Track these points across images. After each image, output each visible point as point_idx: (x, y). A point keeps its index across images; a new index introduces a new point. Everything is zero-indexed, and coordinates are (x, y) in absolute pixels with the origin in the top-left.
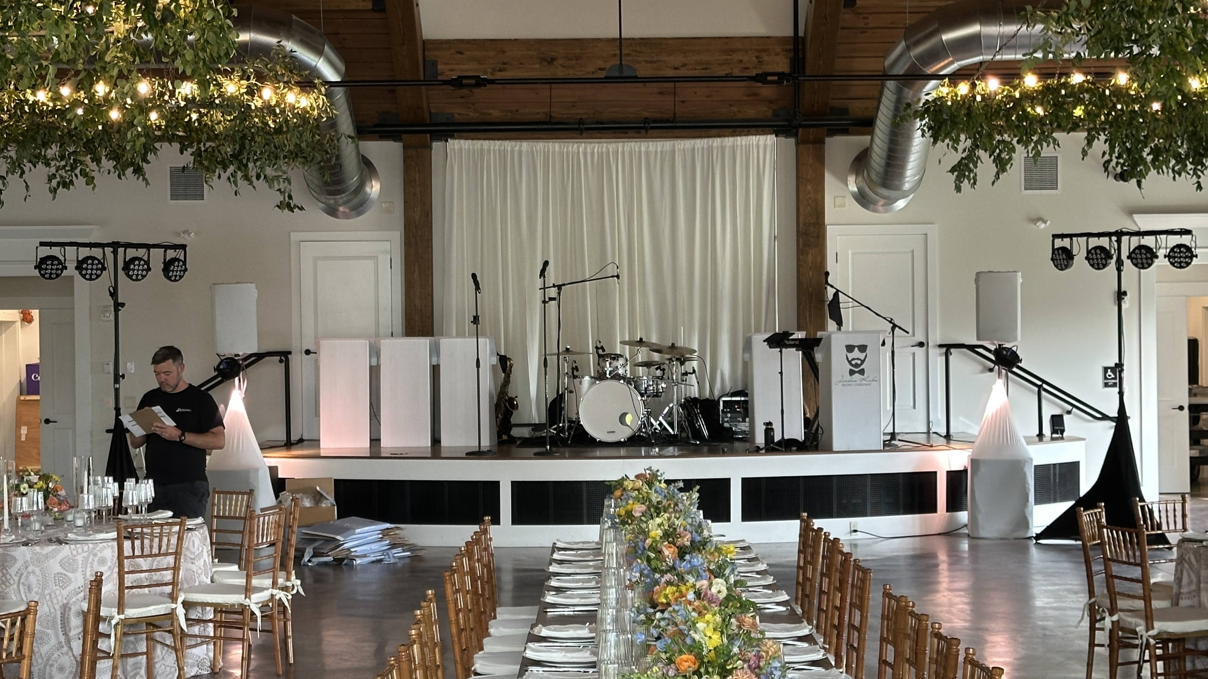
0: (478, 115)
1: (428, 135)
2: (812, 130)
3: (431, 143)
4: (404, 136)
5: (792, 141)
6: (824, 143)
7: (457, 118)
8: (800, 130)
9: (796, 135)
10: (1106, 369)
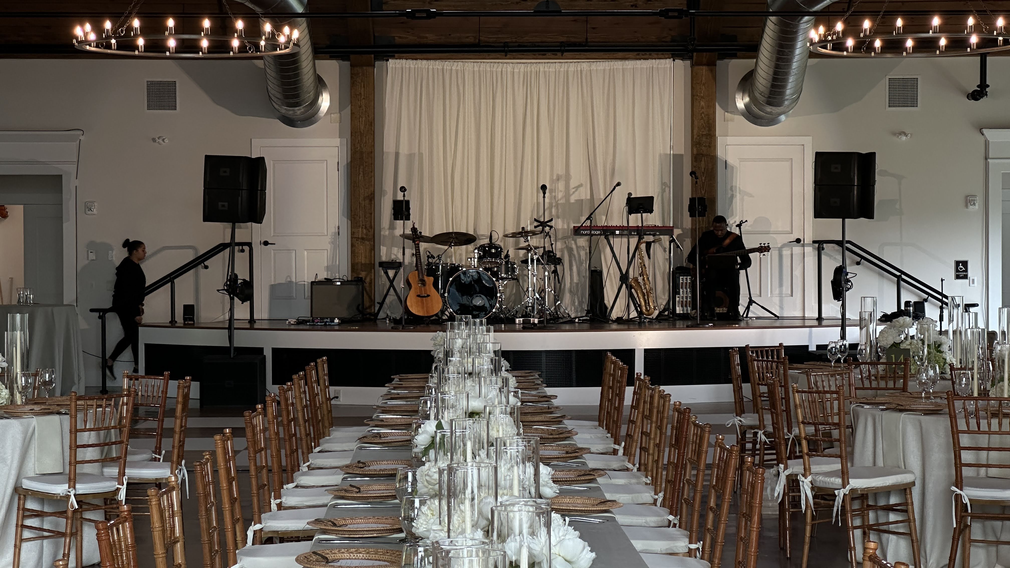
0: (416, 38)
1: (373, 56)
2: (705, 54)
3: (375, 62)
4: (352, 56)
5: (688, 62)
6: (716, 65)
7: (398, 41)
8: (695, 54)
9: (691, 58)
10: (957, 263)
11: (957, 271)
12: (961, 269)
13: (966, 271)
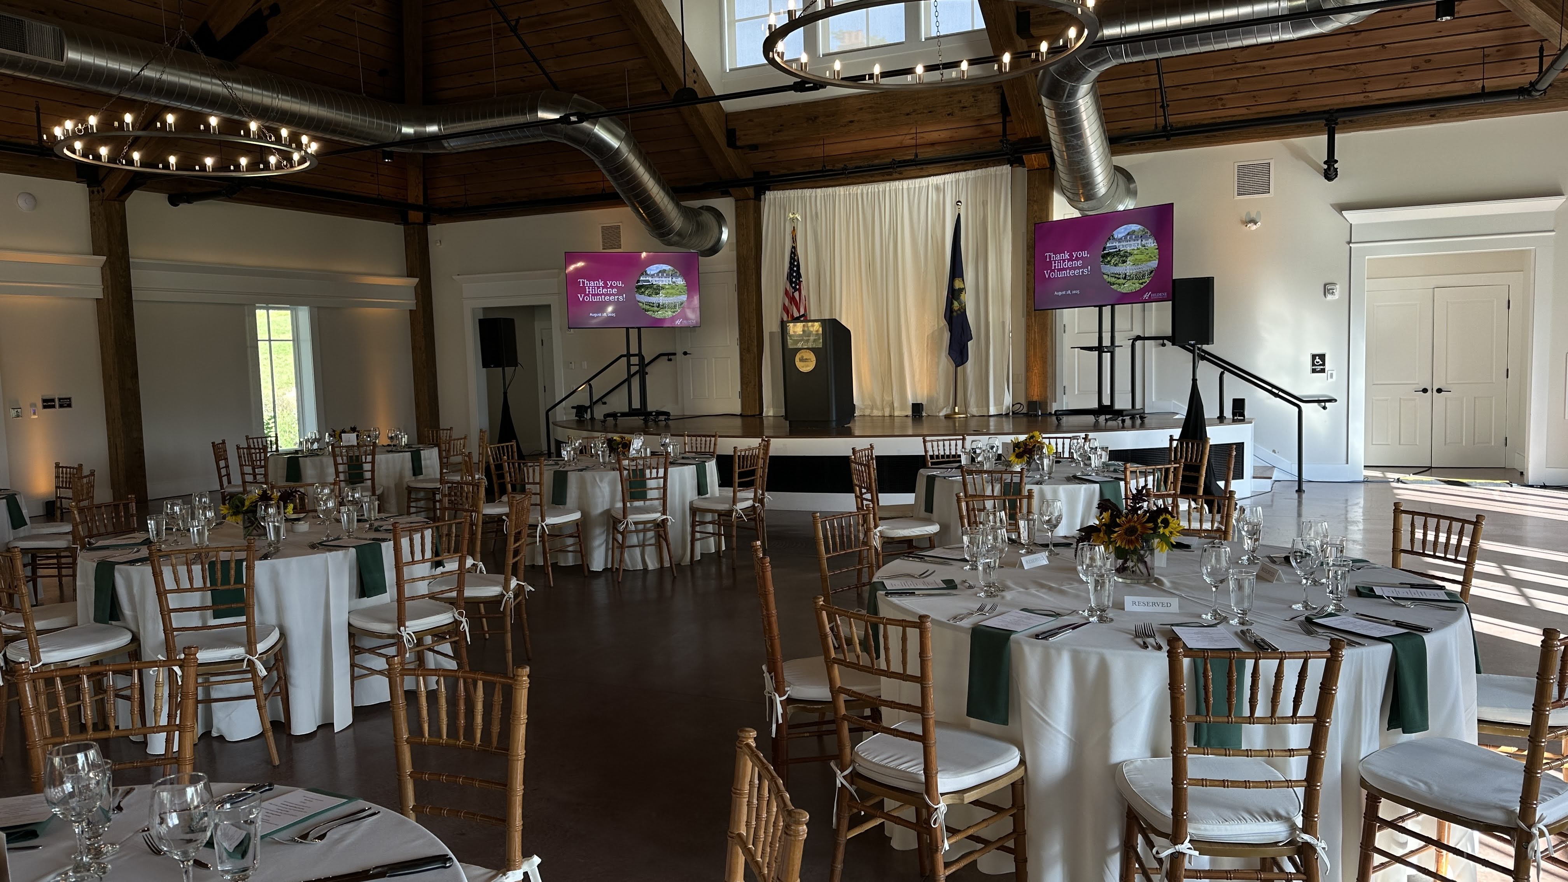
3: (758, 195)
4: (731, 192)
8: (1025, 157)
10: (1314, 357)
11: (1313, 364)
12: (1318, 362)
13: (1324, 364)
